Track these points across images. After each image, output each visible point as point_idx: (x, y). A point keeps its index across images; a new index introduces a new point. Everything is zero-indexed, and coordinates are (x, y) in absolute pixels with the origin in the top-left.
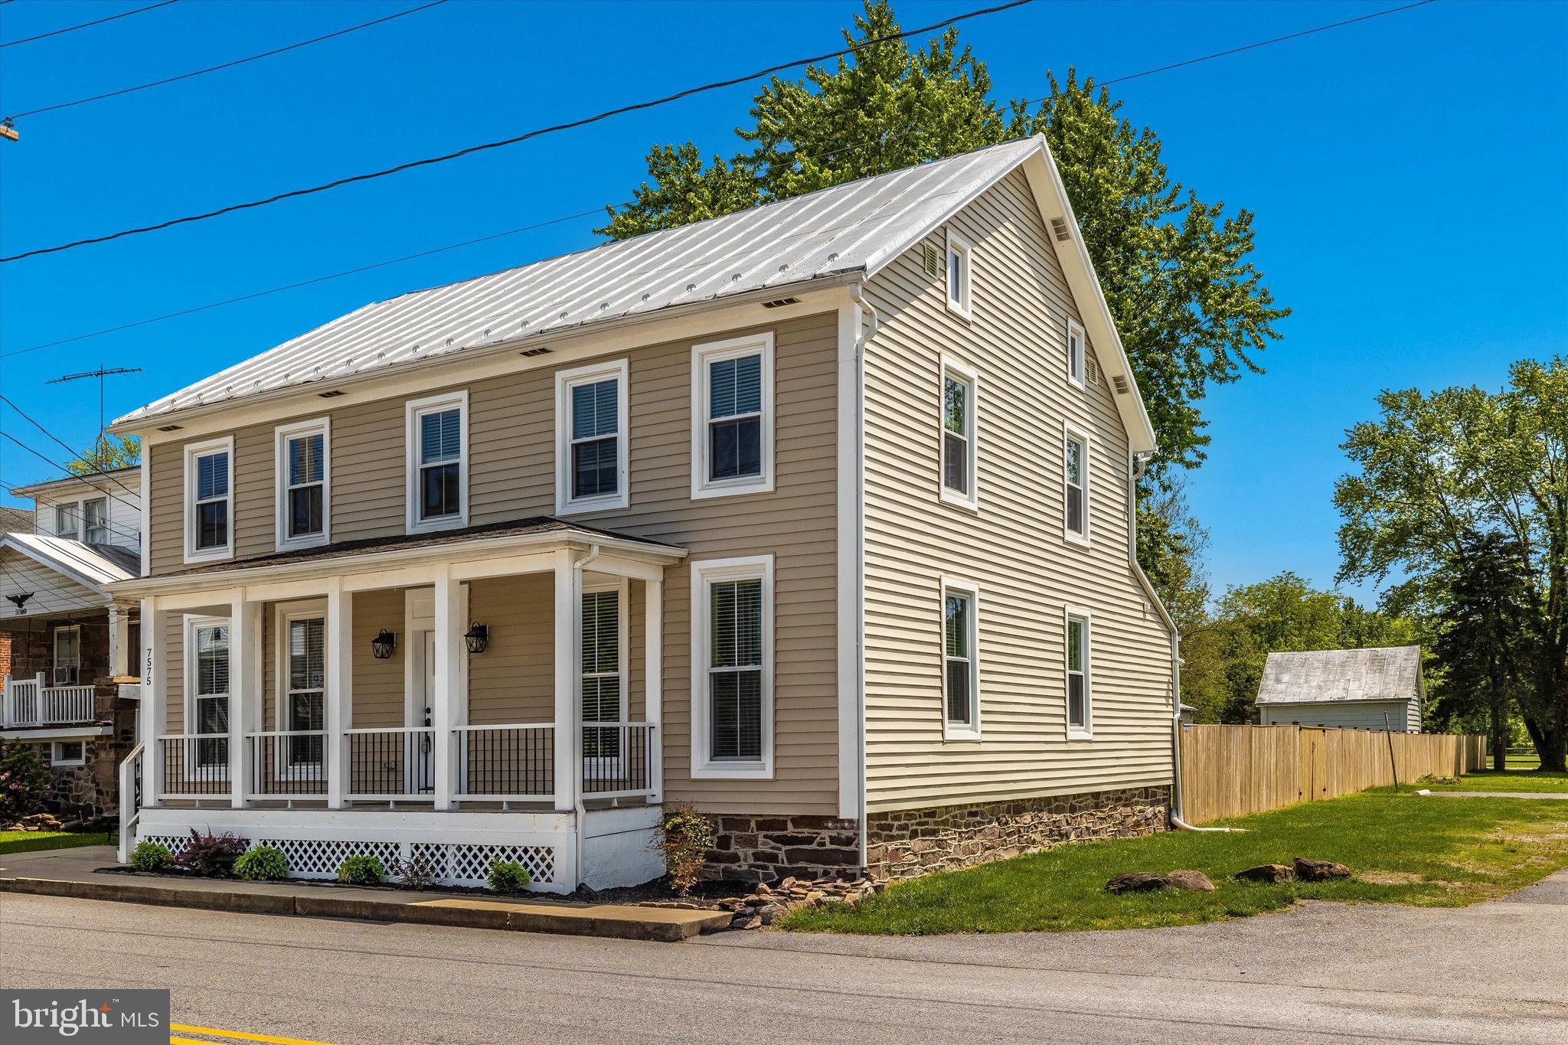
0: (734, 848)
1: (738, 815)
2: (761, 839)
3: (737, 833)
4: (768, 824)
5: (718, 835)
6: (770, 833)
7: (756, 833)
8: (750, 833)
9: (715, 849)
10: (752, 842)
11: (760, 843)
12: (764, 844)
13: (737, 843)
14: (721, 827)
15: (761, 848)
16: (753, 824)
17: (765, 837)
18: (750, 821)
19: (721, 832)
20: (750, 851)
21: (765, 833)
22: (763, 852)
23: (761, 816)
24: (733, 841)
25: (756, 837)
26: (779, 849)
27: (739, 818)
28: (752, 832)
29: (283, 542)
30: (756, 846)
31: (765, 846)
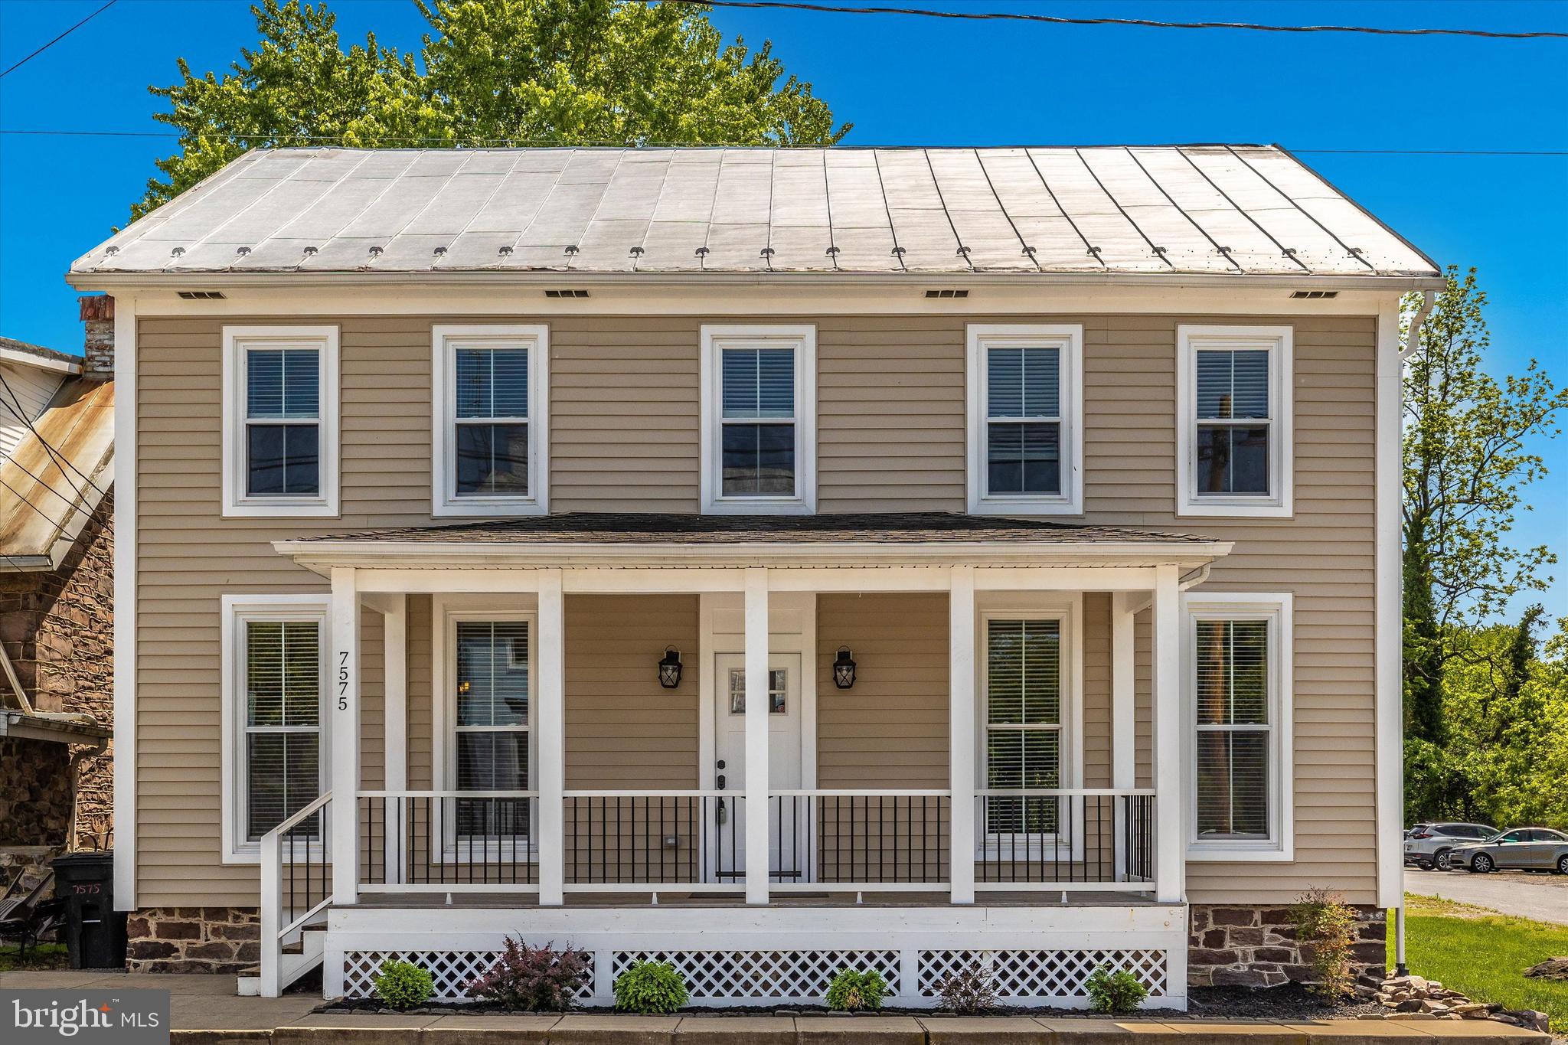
0: (1228, 946)
1: (1236, 905)
2: (1267, 934)
3: (1233, 927)
4: (1274, 915)
5: (1207, 930)
6: (1280, 926)
7: (1260, 926)
8: (1251, 927)
9: (1202, 947)
10: (1255, 938)
11: (1266, 938)
12: (1271, 939)
13: (1232, 938)
14: (1211, 919)
15: (1267, 945)
16: (1257, 916)
17: (1274, 931)
18: (1253, 912)
19: (1211, 926)
20: (1251, 949)
21: (1273, 926)
22: (1269, 950)
23: (1269, 905)
24: (1227, 937)
25: (1261, 932)
26: (1292, 945)
27: (1237, 909)
28: (1255, 925)
29: (445, 502)
30: (1260, 943)
31: (1272, 942)
